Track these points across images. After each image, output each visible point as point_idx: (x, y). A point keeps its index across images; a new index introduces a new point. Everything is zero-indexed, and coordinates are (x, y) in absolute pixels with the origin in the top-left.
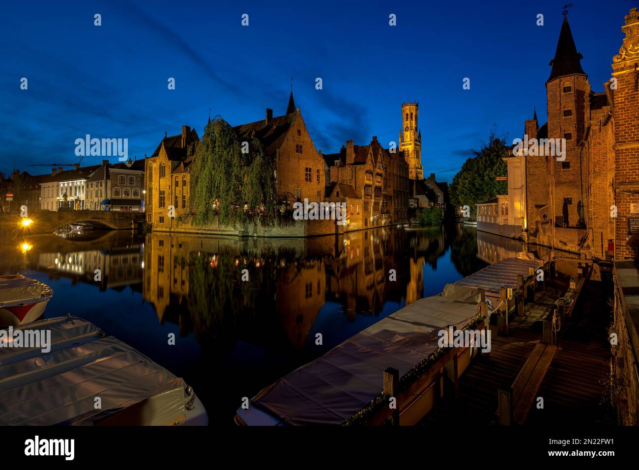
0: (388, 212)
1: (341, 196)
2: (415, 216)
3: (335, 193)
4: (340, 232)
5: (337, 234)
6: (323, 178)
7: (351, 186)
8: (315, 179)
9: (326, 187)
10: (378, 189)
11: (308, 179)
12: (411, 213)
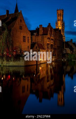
0: (55, 55)
1: (38, 48)
2: (65, 57)
3: (35, 47)
4: (38, 64)
5: (37, 65)
6: (30, 41)
7: (41, 44)
8: (27, 41)
9: (31, 45)
10: (52, 45)
11: (24, 41)
12: (64, 56)
